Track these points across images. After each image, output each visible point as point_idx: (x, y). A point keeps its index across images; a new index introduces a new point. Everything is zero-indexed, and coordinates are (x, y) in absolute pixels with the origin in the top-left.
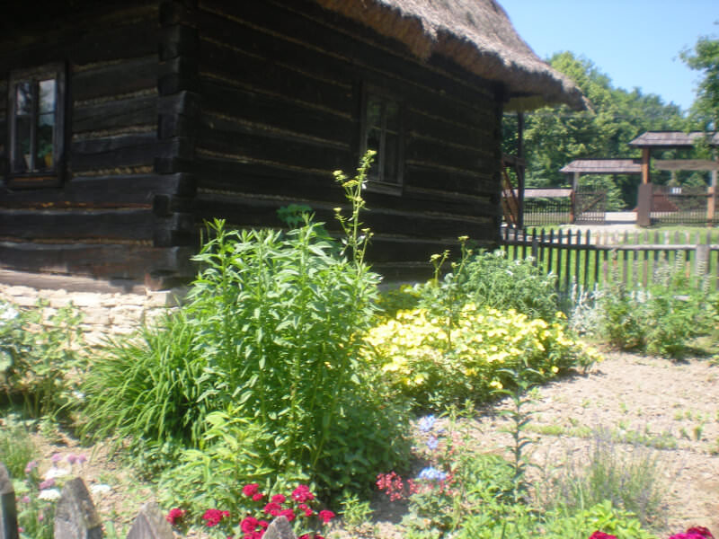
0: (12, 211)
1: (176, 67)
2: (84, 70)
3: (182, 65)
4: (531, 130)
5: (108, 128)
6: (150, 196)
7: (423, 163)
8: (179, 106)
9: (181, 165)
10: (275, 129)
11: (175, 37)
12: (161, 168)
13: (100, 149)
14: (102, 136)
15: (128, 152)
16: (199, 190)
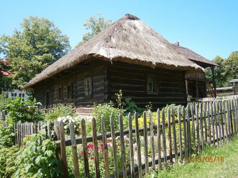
0: (85, 103)
1: (106, 77)
2: (94, 78)
3: (107, 76)
4: (225, 73)
5: (98, 87)
6: (103, 99)
7: (164, 87)
8: (107, 83)
9: (108, 93)
10: (127, 85)
11: (106, 72)
12: (105, 94)
13: (97, 91)
14: (97, 89)
15: (101, 91)
16: (112, 97)
